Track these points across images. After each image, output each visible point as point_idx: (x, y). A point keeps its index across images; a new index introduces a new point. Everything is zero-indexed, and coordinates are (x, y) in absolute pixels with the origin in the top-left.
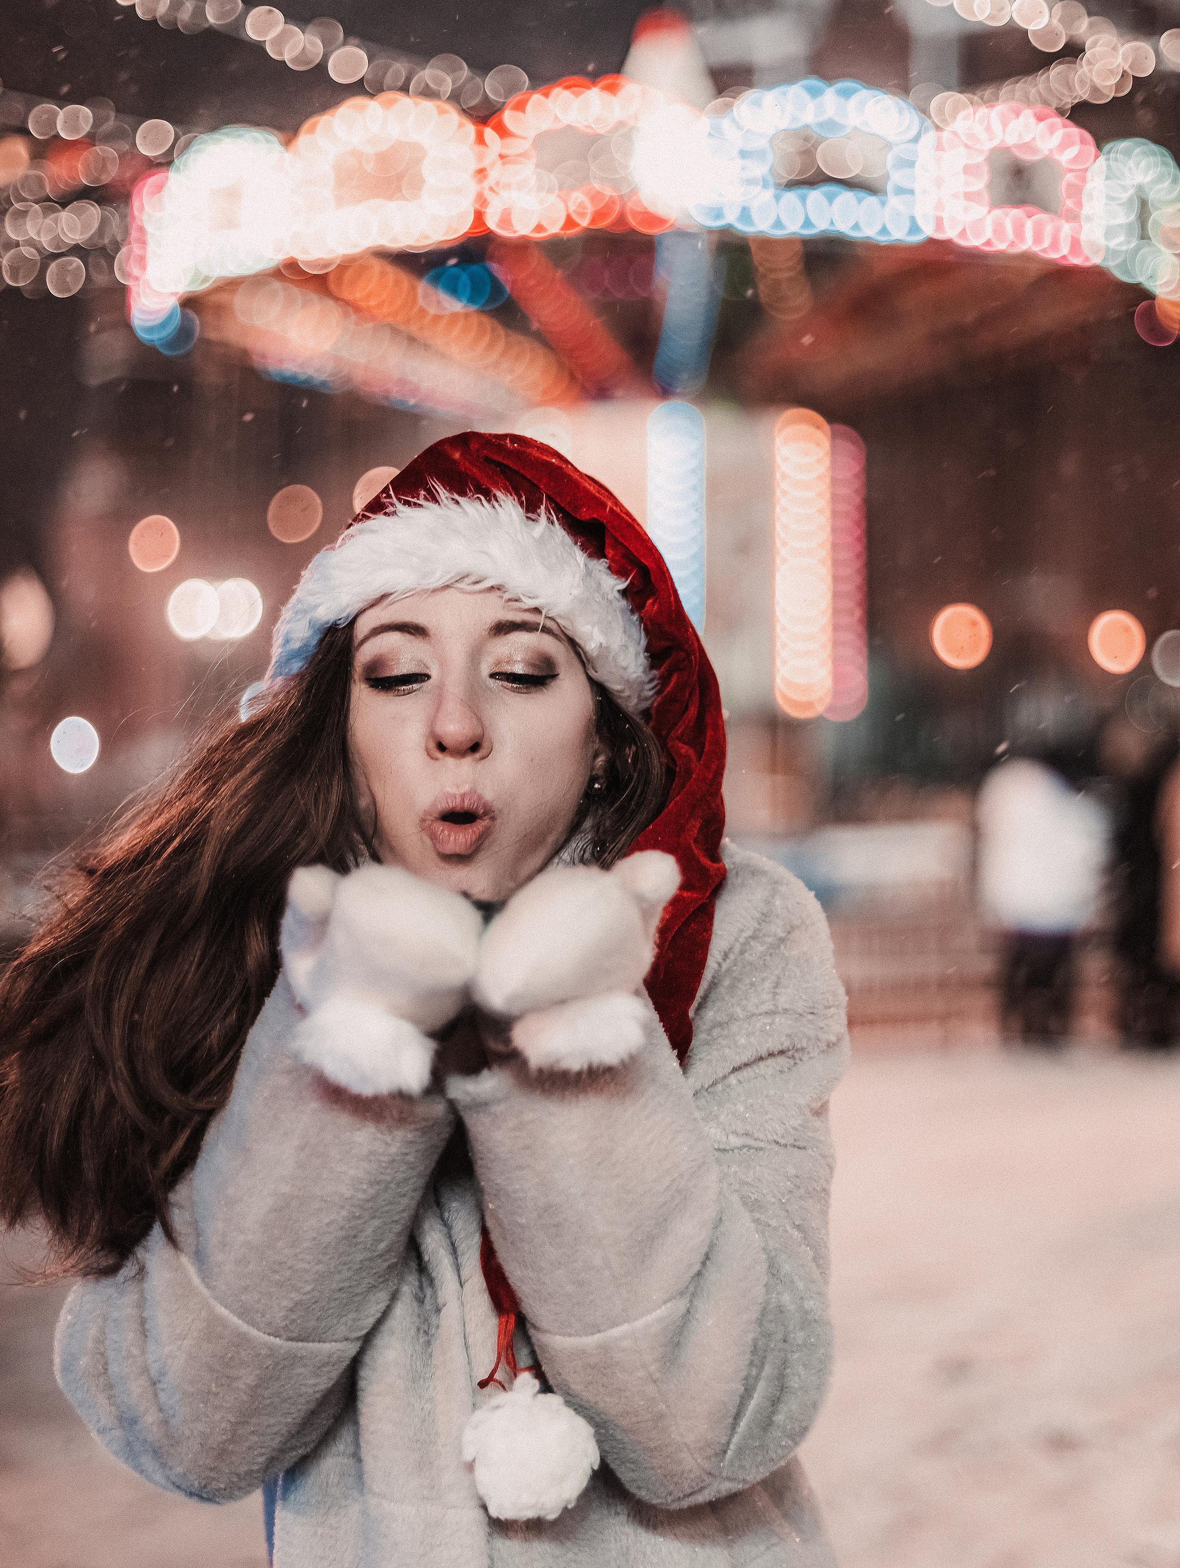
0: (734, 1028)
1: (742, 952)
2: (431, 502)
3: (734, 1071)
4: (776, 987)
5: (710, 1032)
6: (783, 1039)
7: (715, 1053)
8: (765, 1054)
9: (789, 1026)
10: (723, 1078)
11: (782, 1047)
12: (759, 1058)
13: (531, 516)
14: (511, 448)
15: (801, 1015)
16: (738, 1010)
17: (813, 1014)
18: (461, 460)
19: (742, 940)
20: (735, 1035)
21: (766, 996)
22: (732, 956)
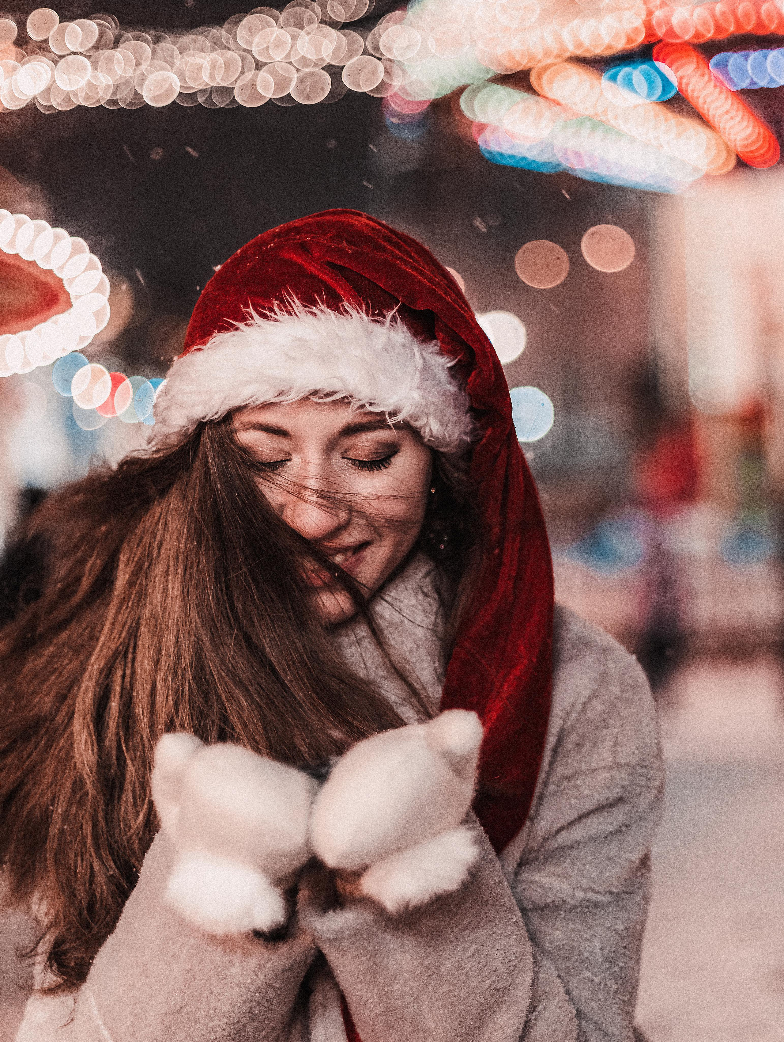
0: (579, 781)
1: (584, 711)
2: (285, 313)
3: (580, 818)
4: (614, 746)
5: (559, 784)
6: (619, 790)
7: (563, 801)
8: (605, 802)
9: (623, 779)
10: (570, 824)
11: (619, 796)
12: (600, 806)
13: (376, 318)
14: (350, 252)
15: (634, 768)
16: (583, 765)
17: (644, 767)
18: (306, 265)
19: (582, 699)
20: (579, 786)
21: (606, 754)
22: (574, 715)
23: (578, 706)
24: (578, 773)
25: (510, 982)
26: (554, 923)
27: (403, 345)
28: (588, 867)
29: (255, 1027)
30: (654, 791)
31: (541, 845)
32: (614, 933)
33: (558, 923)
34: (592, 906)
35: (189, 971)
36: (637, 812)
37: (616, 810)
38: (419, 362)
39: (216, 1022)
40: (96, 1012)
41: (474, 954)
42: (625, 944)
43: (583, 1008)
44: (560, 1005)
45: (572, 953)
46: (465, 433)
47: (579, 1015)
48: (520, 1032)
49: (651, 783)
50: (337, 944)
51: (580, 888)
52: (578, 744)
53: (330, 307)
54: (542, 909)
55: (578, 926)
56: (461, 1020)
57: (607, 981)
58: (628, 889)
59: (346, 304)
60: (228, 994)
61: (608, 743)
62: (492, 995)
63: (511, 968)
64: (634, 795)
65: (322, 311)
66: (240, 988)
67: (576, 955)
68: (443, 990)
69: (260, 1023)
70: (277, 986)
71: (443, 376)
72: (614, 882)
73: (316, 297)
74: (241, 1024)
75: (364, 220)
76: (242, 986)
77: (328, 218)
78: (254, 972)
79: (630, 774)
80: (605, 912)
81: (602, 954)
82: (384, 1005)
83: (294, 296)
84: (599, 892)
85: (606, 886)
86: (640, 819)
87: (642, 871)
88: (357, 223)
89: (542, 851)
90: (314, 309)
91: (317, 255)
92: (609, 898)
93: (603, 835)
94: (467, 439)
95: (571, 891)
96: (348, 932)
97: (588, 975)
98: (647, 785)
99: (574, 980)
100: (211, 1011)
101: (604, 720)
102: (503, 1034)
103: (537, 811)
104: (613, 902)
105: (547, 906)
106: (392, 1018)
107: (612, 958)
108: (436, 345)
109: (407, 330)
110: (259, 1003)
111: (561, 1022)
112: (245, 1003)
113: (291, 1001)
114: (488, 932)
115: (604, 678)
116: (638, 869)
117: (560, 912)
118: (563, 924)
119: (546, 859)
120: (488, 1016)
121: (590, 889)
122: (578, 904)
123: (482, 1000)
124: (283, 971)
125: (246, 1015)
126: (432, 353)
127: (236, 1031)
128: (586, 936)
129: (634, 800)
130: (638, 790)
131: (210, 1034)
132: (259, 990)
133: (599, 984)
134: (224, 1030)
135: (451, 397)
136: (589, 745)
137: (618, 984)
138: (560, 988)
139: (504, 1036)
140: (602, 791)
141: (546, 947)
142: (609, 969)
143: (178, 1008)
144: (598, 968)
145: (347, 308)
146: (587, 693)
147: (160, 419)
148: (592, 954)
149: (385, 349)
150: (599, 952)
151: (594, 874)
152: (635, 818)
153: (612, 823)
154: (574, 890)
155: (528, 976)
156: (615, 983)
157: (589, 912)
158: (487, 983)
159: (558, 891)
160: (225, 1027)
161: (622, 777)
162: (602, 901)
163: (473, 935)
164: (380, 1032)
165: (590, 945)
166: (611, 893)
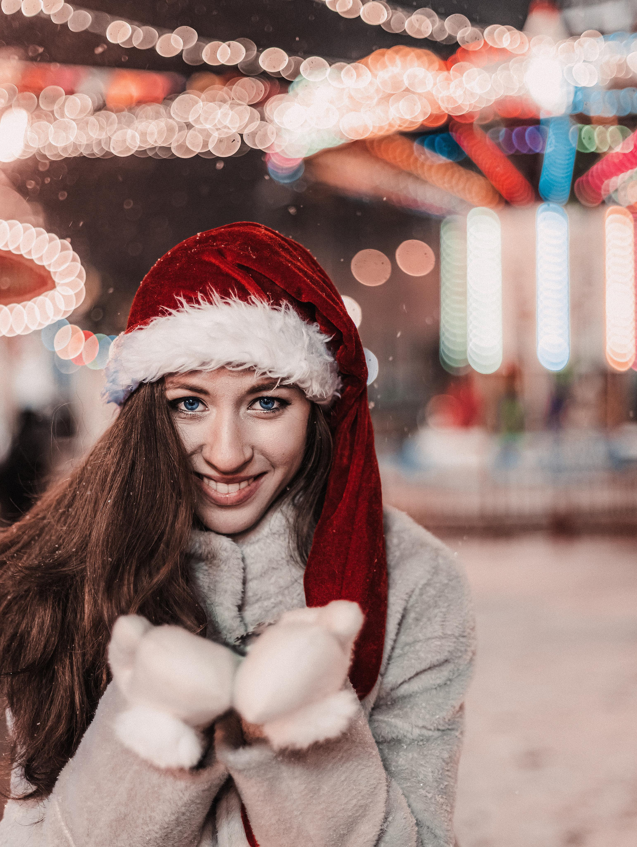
0: (418, 647)
1: (421, 595)
2: (207, 303)
3: (417, 674)
4: (443, 621)
5: (402, 649)
6: (446, 654)
7: (405, 662)
8: (436, 663)
9: (450, 646)
10: (410, 679)
11: (445, 658)
12: (432, 666)
13: (275, 307)
14: (254, 257)
15: (457, 638)
16: (420, 635)
17: (464, 637)
18: (222, 266)
19: (420, 586)
20: (418, 651)
21: (437, 627)
22: (414, 597)
23: (417, 592)
24: (416, 641)
25: (370, 800)
26: (398, 753)
27: (295, 327)
28: (423, 711)
29: (180, 831)
30: (470, 654)
31: (388, 694)
32: (441, 760)
33: (401, 753)
34: (425, 740)
35: (132, 789)
36: (458, 670)
37: (443, 668)
38: (306, 339)
39: (151, 827)
40: (60, 817)
41: (345, 780)
42: (448, 768)
43: (420, 817)
44: (405, 817)
45: (411, 775)
46: (337, 391)
47: (418, 824)
48: (376, 838)
49: (469, 649)
50: (245, 773)
51: (417, 726)
52: (417, 620)
53: (240, 298)
54: (389, 742)
55: (415, 755)
56: (334, 829)
57: (436, 796)
58: (450, 727)
59: (253, 297)
60: (161, 807)
61: (438, 619)
62: (357, 811)
63: (372, 790)
64: (456, 657)
65: (234, 301)
66: (170, 803)
67: (414, 777)
68: (322, 807)
69: (184, 828)
70: (198, 802)
71: (322, 349)
72: (442, 722)
73: (230, 291)
74: (170, 829)
75: (263, 231)
76: (172, 802)
77: (236, 229)
78: (182, 792)
79: (455, 642)
80: (435, 744)
81: (433, 776)
82: (277, 817)
83: (214, 291)
84: (430, 730)
85: (435, 725)
86: (459, 675)
87: (460, 713)
88: (258, 233)
89: (389, 698)
90: (229, 300)
91: (229, 259)
92: (437, 734)
93: (434, 687)
94: (339, 395)
95: (410, 729)
96: (254, 765)
97: (423, 792)
98: (466, 651)
99: (412, 796)
100: (148, 819)
101: (436, 602)
102: (365, 839)
103: (386, 669)
104: (441, 736)
105: (393, 739)
106: (283, 827)
107: (439, 778)
108: (317, 326)
109: (297, 315)
110: (184, 814)
111: (405, 829)
112: (174, 814)
113: (206, 812)
114: (356, 764)
115: (436, 571)
116: (458, 712)
117: (403, 745)
118: (405, 753)
119: (392, 704)
120: (354, 825)
121: (424, 727)
122: (415, 738)
123: (350, 814)
124: (204, 791)
125: (174, 822)
126: (314, 332)
127: (165, 834)
128: (422, 763)
129: (456, 661)
130: (460, 654)
131: (146, 835)
132: (185, 805)
133: (431, 798)
134: (157, 833)
135: (328, 365)
136: (425, 620)
137: (443, 798)
138: (405, 804)
139: (365, 841)
140: (434, 655)
141: (393, 771)
142: (437, 787)
143: (123, 816)
144: (430, 787)
145: (254, 300)
146: (424, 581)
147: (111, 379)
148: (425, 776)
149: (281, 330)
150: (430, 774)
151: (427, 716)
152: (456, 675)
153: (440, 678)
154: (412, 728)
155: (383, 795)
156: (442, 797)
157: (423, 744)
158: (354, 802)
159: (401, 729)
160: (158, 831)
161: (449, 645)
162: (432, 736)
163: (345, 765)
164: (272, 836)
165: (425, 769)
166: (438, 730)
